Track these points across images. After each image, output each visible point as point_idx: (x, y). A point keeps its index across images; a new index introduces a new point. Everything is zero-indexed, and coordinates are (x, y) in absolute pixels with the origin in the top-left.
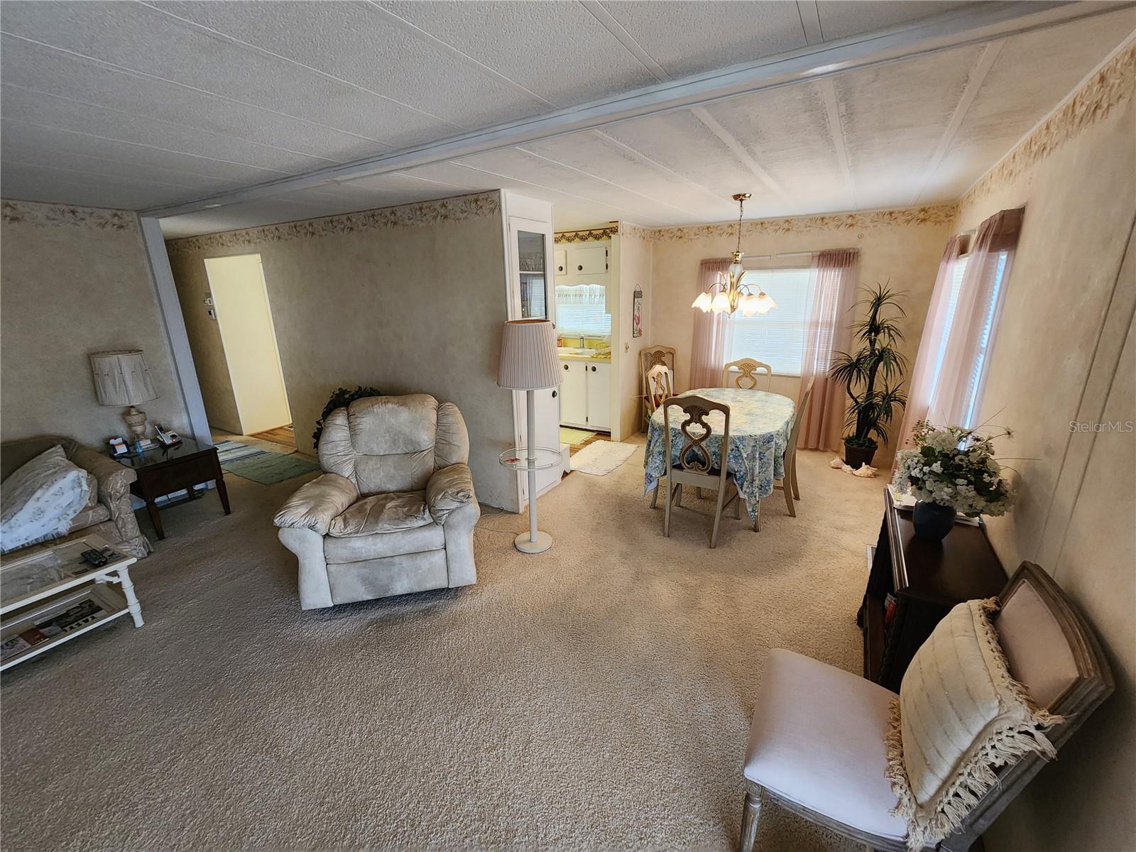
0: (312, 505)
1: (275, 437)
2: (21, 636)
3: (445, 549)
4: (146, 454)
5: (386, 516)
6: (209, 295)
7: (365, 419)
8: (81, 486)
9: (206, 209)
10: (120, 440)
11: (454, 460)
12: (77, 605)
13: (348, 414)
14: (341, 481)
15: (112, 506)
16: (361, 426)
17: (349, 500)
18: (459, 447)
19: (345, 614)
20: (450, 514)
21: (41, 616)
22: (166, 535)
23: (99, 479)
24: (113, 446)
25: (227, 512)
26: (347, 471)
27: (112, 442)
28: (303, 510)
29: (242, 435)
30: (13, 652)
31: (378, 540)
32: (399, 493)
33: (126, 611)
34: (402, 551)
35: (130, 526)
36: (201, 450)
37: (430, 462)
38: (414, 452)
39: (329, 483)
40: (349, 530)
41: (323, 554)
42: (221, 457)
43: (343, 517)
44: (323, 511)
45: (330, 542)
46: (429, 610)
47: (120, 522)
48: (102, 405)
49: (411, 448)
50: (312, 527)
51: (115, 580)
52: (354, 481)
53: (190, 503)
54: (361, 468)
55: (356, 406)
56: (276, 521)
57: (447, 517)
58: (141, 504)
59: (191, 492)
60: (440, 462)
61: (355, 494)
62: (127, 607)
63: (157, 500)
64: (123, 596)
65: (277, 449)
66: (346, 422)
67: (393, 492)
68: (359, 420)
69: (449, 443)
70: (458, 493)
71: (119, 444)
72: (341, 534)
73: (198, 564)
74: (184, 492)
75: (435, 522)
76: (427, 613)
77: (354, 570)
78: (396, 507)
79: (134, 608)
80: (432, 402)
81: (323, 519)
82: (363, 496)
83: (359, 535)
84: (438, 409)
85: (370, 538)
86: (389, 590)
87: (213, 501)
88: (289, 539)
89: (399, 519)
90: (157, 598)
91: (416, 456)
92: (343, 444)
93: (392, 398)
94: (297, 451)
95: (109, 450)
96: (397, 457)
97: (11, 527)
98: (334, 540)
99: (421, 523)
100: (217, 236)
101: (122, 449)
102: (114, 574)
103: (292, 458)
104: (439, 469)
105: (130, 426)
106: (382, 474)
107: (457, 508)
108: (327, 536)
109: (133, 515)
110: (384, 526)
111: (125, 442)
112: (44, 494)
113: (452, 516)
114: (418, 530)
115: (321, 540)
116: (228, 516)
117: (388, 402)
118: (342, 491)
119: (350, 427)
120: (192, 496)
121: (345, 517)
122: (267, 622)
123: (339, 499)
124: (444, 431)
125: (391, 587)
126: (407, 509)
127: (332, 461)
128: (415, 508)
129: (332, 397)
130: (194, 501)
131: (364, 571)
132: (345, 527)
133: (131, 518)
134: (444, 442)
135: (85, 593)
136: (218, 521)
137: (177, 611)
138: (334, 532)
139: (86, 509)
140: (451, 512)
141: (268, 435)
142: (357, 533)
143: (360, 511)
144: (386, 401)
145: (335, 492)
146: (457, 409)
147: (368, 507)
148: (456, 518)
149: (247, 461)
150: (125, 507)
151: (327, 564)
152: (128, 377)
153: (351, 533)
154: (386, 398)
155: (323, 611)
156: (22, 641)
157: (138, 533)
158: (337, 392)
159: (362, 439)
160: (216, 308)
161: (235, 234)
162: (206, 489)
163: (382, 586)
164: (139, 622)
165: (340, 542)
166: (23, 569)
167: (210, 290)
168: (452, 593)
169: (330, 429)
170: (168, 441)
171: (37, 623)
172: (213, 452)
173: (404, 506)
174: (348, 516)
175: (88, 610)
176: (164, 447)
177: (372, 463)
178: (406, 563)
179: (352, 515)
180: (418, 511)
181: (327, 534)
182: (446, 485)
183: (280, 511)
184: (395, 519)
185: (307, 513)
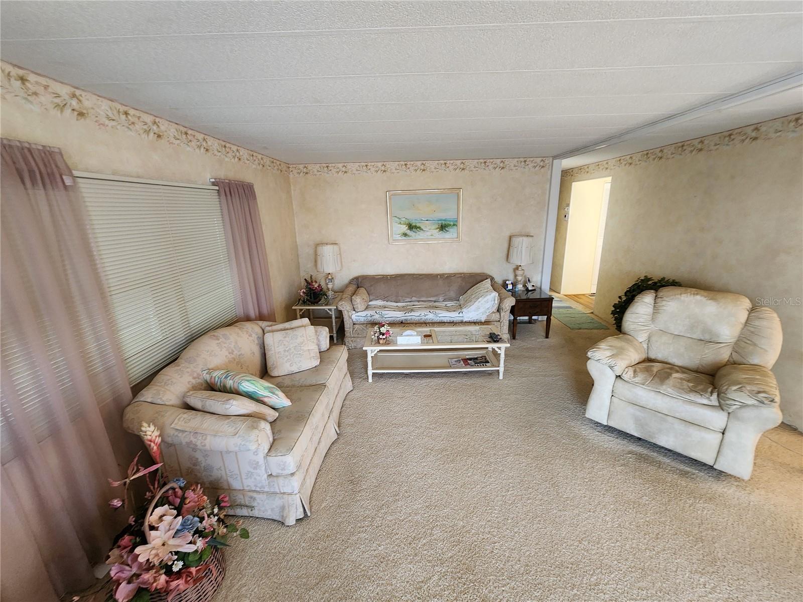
0: (615, 353)
1: (578, 300)
2: (462, 359)
3: (723, 434)
4: (519, 292)
5: (671, 382)
6: (568, 205)
7: (670, 303)
8: (494, 301)
9: (596, 149)
10: (510, 282)
11: (755, 360)
12: (481, 356)
13: (656, 296)
14: (637, 344)
15: (502, 314)
16: (665, 308)
17: (640, 359)
18: (766, 351)
19: (613, 435)
20: (742, 407)
21: (468, 355)
22: (516, 337)
23: (501, 299)
24: (507, 284)
25: (547, 337)
26: (642, 337)
27: (507, 282)
28: (608, 353)
29: (560, 293)
30: (459, 365)
31: (659, 397)
32: (683, 369)
33: (498, 369)
34: (677, 415)
35: (505, 327)
36: (542, 297)
37: (725, 355)
38: (709, 341)
39: (628, 341)
40: (637, 379)
41: (612, 387)
42: (554, 304)
43: (634, 369)
44: (622, 359)
45: (619, 381)
46: (687, 473)
47: (502, 324)
48: (509, 263)
49: (707, 337)
50: (611, 367)
51: (499, 352)
52: (645, 346)
53: (529, 325)
54: (653, 339)
55: (663, 292)
56: (589, 353)
57: (737, 408)
58: (512, 318)
59: (530, 319)
60: (736, 357)
61: (644, 356)
62: (499, 367)
63: (518, 318)
64: (499, 361)
65: (580, 308)
66: (653, 302)
67: (677, 366)
68: (664, 303)
69: (755, 345)
70: (759, 392)
71: (510, 284)
72: (630, 380)
73: (529, 360)
74: (527, 318)
75: (721, 407)
76: (684, 474)
77: (631, 410)
78: (681, 379)
79: (501, 369)
80: (746, 303)
81: (621, 365)
82: (649, 360)
83: (644, 387)
84: (752, 310)
85: (653, 394)
86: (655, 437)
87: (540, 328)
88: (593, 368)
89: (683, 389)
90: (509, 369)
91: (712, 345)
92: (646, 317)
93: (702, 292)
94: (592, 313)
95: (505, 285)
96: (691, 340)
97: (468, 311)
98: (624, 382)
99: (705, 402)
100: (586, 167)
101: (510, 287)
102: (499, 348)
103: (589, 317)
104: (733, 364)
105: (516, 276)
106: (671, 349)
107: (753, 406)
108: (618, 377)
109: (508, 322)
110: (667, 388)
111: (512, 284)
112: (482, 300)
113: (743, 410)
114: (700, 406)
115: (615, 377)
116: (546, 339)
117: (697, 294)
118: (636, 350)
119: (655, 306)
120: (530, 321)
121: (635, 369)
122: (561, 411)
123: (634, 356)
124: (752, 332)
125: (657, 436)
126: (692, 384)
127: (632, 327)
128: (701, 387)
129: (637, 281)
130: (531, 325)
131: (638, 413)
132: (634, 377)
133: (507, 323)
134: (748, 342)
135: (483, 352)
136: (542, 340)
137: (517, 380)
138: (625, 377)
139: (493, 312)
140: (744, 406)
141: (575, 297)
142: (643, 385)
143: (648, 370)
144: (696, 293)
145: (631, 349)
146: (775, 315)
147: (655, 370)
148: (747, 413)
149: (561, 310)
150: (507, 317)
151: (612, 396)
152: (524, 248)
153: (638, 383)
154: (696, 291)
155: (598, 424)
156: (462, 362)
157: (507, 332)
158: (643, 278)
159: (662, 318)
160: (570, 214)
161: (598, 165)
162: (538, 320)
163: (650, 432)
164: (501, 377)
165: (627, 386)
166: (466, 331)
167: (570, 202)
168: (715, 474)
169: (638, 304)
170: (530, 288)
171: (467, 357)
172: (550, 300)
173: (688, 381)
174: (638, 370)
175: (484, 361)
176: (528, 290)
177: (665, 339)
178: (679, 426)
179: (641, 371)
180: (705, 391)
181: (620, 376)
182: (745, 381)
183: (594, 348)
184: (680, 388)
185: (611, 356)
